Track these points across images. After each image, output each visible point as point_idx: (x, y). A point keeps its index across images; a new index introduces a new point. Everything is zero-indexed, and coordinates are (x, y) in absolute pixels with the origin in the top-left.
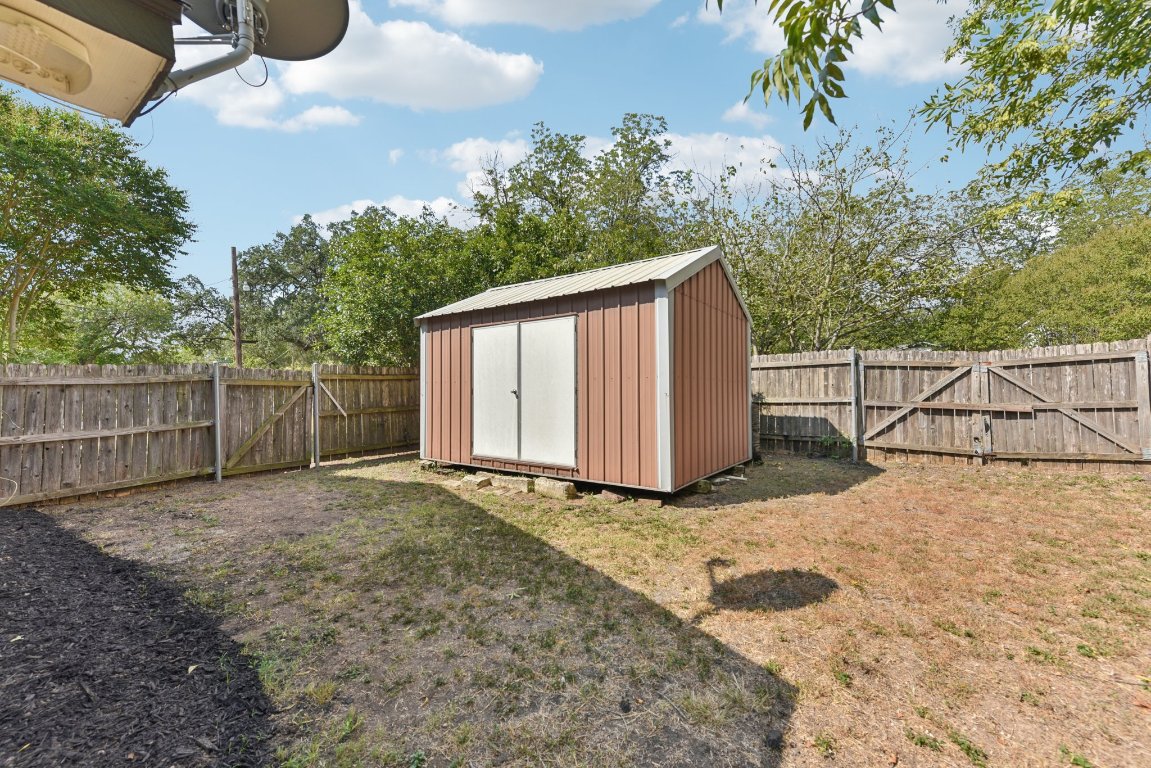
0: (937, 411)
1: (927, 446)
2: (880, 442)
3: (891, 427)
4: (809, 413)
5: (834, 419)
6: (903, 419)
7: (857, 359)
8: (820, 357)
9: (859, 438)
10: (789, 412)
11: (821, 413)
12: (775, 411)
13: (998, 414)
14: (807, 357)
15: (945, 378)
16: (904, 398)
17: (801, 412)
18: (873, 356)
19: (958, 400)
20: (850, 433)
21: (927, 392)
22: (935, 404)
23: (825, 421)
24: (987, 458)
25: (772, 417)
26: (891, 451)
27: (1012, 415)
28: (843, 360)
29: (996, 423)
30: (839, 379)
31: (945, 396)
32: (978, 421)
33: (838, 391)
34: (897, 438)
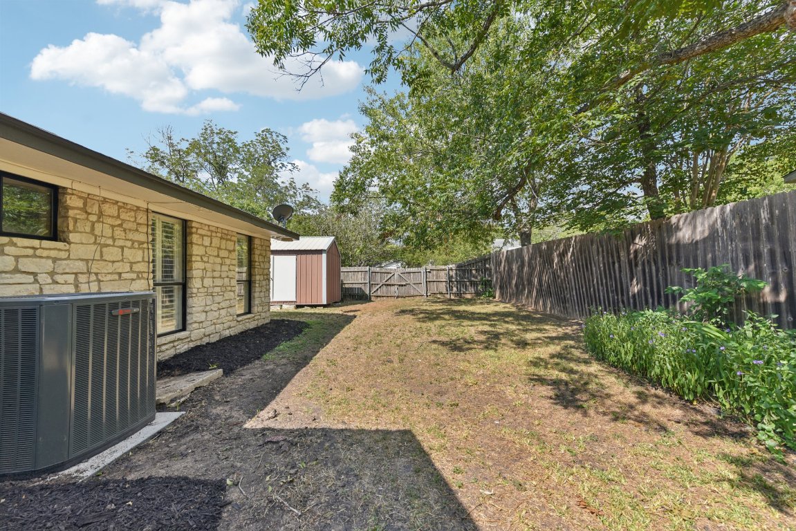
0: (388, 285)
1: (385, 295)
2: (374, 294)
3: (378, 289)
4: (356, 286)
5: (363, 288)
6: (380, 287)
7: (369, 269)
8: (360, 269)
9: (370, 293)
10: (351, 286)
11: (360, 286)
12: (347, 286)
13: (400, 285)
14: (356, 269)
15: (390, 275)
16: (381, 281)
17: (354, 286)
18: (373, 269)
19: (393, 282)
20: (368, 292)
21: (386, 280)
22: (387, 283)
23: (361, 288)
24: (398, 297)
25: (346, 288)
26: (377, 297)
27: (402, 285)
28: (366, 270)
29: (401, 287)
30: (365, 275)
31: (389, 281)
32: (396, 287)
33: (364, 279)
34: (379, 293)
